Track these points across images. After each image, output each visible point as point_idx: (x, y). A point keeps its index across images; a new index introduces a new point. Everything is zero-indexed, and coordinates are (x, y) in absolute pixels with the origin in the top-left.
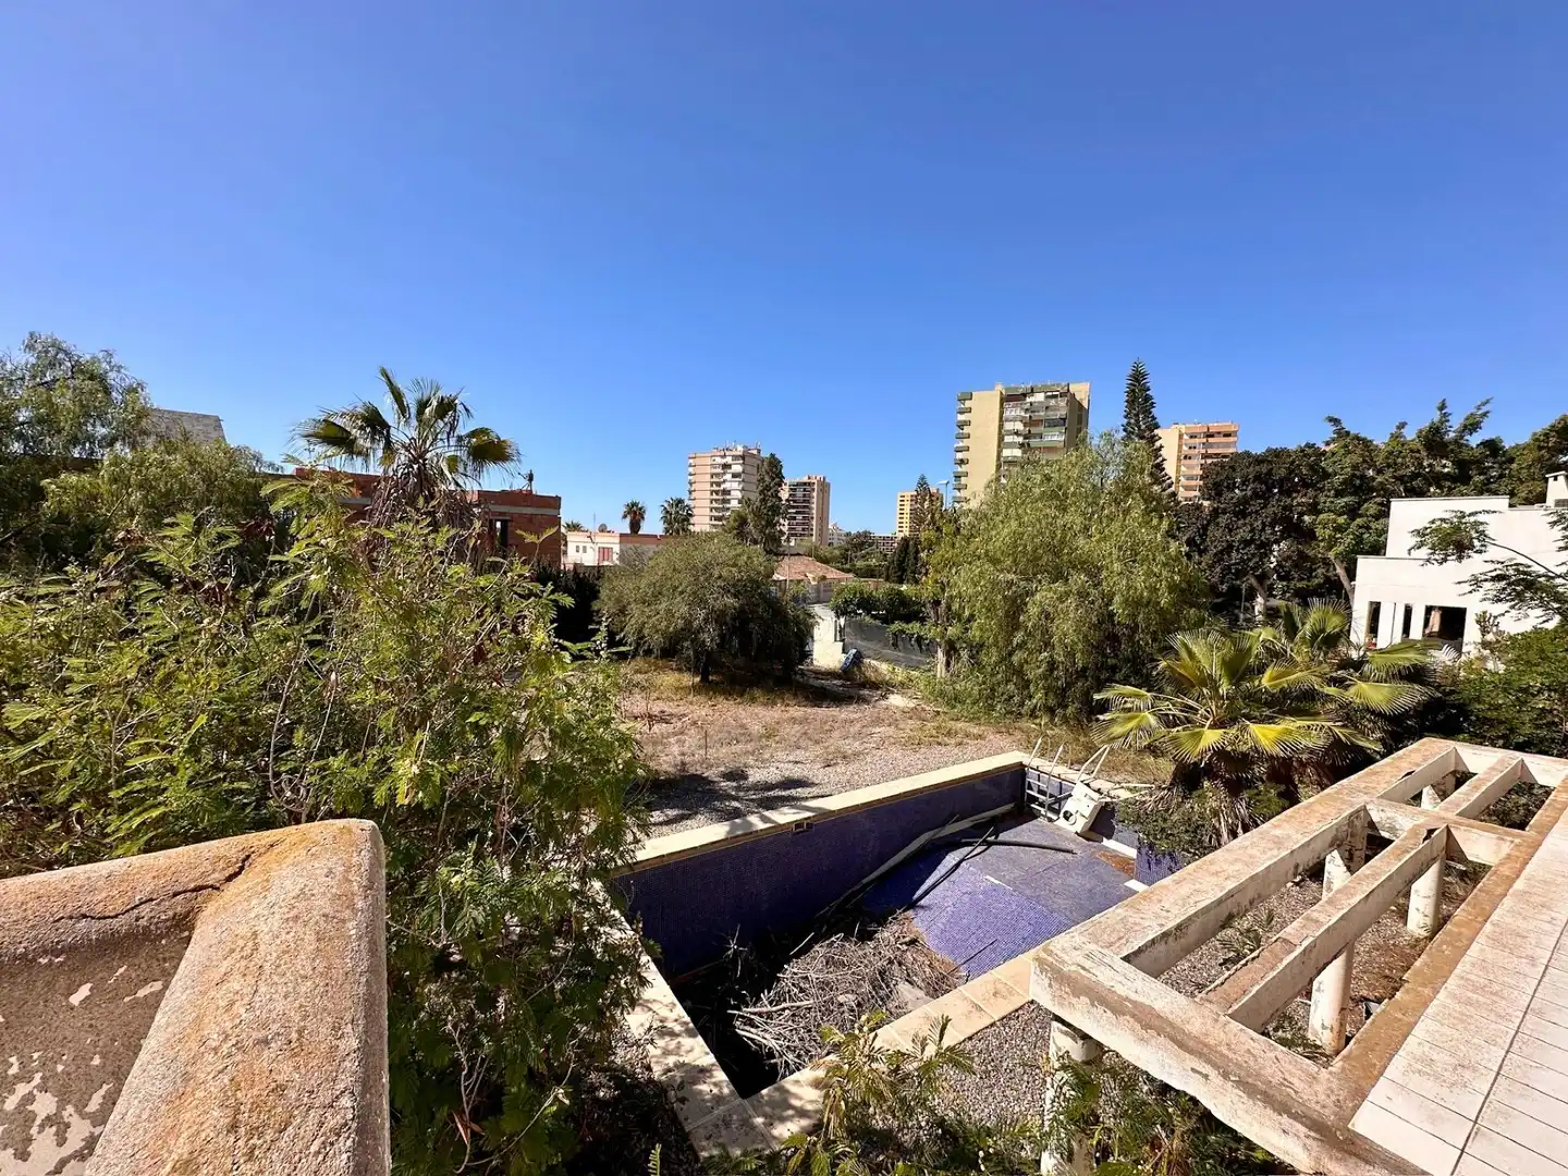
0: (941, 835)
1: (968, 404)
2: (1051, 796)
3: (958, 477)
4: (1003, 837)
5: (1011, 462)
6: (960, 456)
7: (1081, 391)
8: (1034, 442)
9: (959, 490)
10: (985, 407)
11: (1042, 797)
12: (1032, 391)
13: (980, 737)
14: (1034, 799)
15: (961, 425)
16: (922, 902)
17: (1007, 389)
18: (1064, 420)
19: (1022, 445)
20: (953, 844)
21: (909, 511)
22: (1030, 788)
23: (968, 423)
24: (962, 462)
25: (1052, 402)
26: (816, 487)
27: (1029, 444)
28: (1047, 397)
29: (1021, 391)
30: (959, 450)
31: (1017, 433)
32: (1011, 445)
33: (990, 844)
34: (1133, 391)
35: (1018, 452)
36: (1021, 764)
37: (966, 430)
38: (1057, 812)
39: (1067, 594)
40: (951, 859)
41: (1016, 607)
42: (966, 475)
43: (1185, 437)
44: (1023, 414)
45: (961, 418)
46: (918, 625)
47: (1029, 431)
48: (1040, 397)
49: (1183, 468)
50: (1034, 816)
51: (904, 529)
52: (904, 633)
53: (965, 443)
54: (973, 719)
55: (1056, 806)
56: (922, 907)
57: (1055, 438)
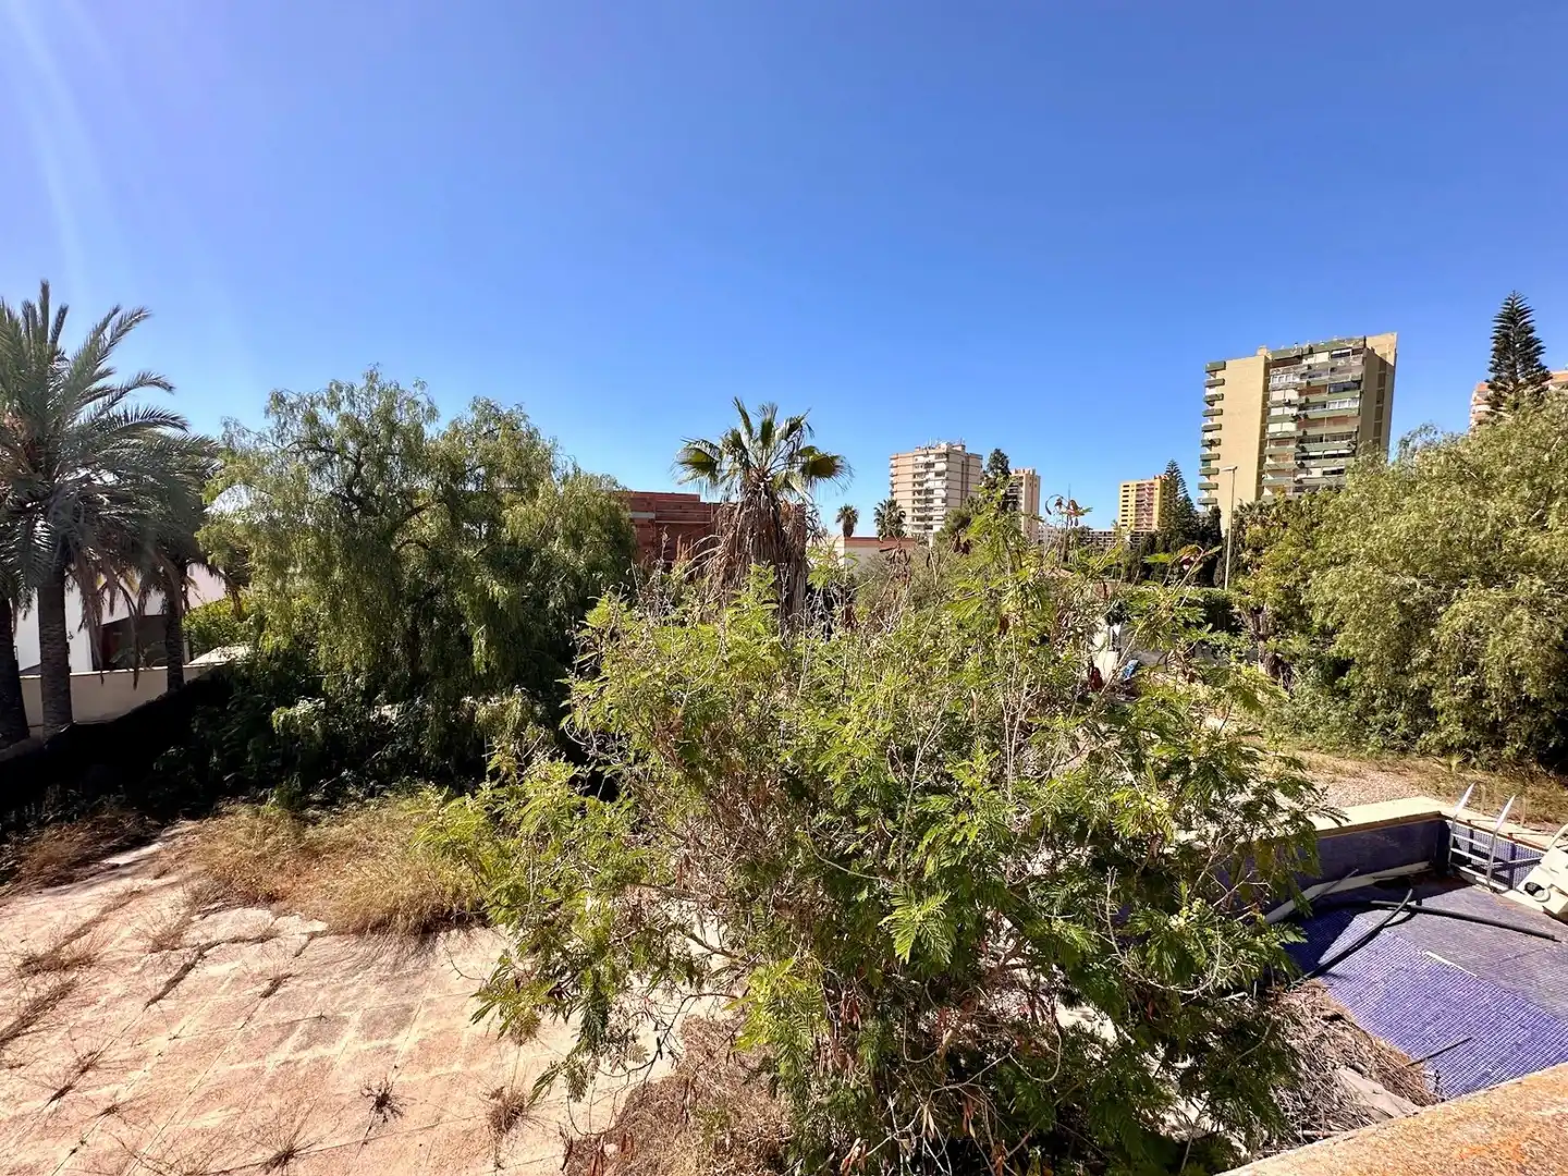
0: (1332, 891)
1: (1220, 375)
2: (1496, 860)
3: (1206, 461)
4: (1427, 903)
5: (1282, 440)
6: (1209, 436)
7: (1385, 344)
8: (1313, 413)
9: (1208, 476)
10: (1243, 379)
11: (1476, 859)
12: (1311, 352)
13: (1355, 775)
14: (1466, 861)
15: (1211, 401)
16: (1333, 970)
17: (1273, 354)
18: (1359, 382)
19: (1296, 418)
20: (1361, 902)
21: (1134, 503)
22: (1456, 845)
23: (1221, 397)
24: (1212, 443)
25: (1341, 362)
26: (1024, 481)
27: (1306, 416)
28: (1333, 357)
29: (1294, 354)
30: (1208, 430)
31: (1289, 404)
32: (1280, 419)
33: (1413, 912)
34: (1506, 336)
35: (1290, 427)
36: (1439, 814)
37: (1218, 405)
38: (1510, 884)
40: (1363, 923)
42: (1218, 457)
44: (1297, 380)
45: (1211, 392)
46: (1226, 635)
47: (1307, 400)
48: (1323, 358)
50: (1465, 883)
51: (1128, 523)
52: (1206, 643)
53: (1217, 420)
54: (1335, 749)
55: (1505, 874)
56: (1335, 976)
57: (1346, 405)
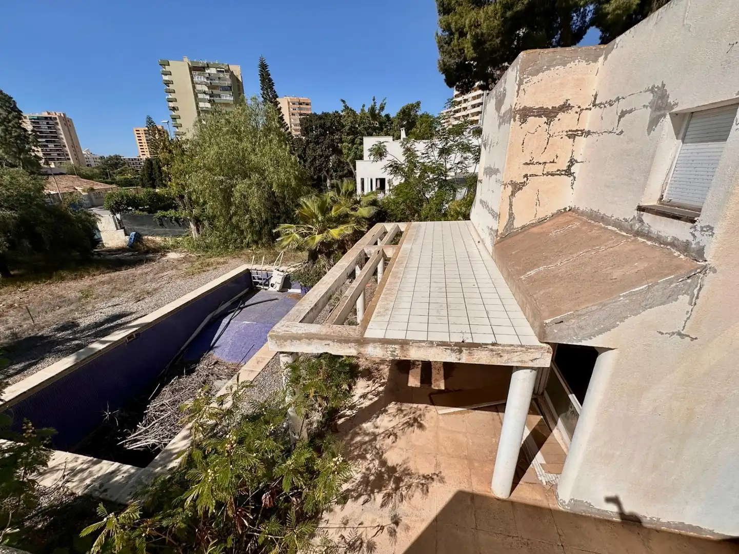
0: (216, 313)
1: (167, 68)
2: (264, 279)
3: (174, 119)
4: (247, 304)
5: (206, 111)
6: (171, 104)
7: (236, 69)
8: (217, 99)
9: (177, 127)
10: (180, 72)
11: (260, 281)
12: (208, 66)
13: (224, 263)
14: (257, 283)
15: (167, 83)
16: (216, 345)
17: (191, 63)
18: (231, 87)
19: (210, 101)
20: (224, 314)
21: (145, 141)
22: (254, 279)
23: (171, 82)
24: (174, 109)
25: (221, 75)
26: (58, 121)
27: (213, 101)
28: (218, 71)
29: (201, 65)
30: (170, 101)
31: (205, 93)
32: (203, 100)
33: (242, 309)
35: (208, 105)
36: (248, 269)
37: (171, 87)
38: (268, 285)
39: (251, 184)
40: (225, 321)
41: (227, 194)
42: (179, 117)
43: (291, 104)
44: (205, 80)
45: (165, 78)
46: (173, 211)
47: (212, 92)
48: (213, 71)
49: (292, 120)
50: (258, 290)
51: (145, 153)
52: (166, 217)
53: (173, 96)
54: (220, 255)
55: (267, 283)
56: (216, 347)
57: (228, 98)
